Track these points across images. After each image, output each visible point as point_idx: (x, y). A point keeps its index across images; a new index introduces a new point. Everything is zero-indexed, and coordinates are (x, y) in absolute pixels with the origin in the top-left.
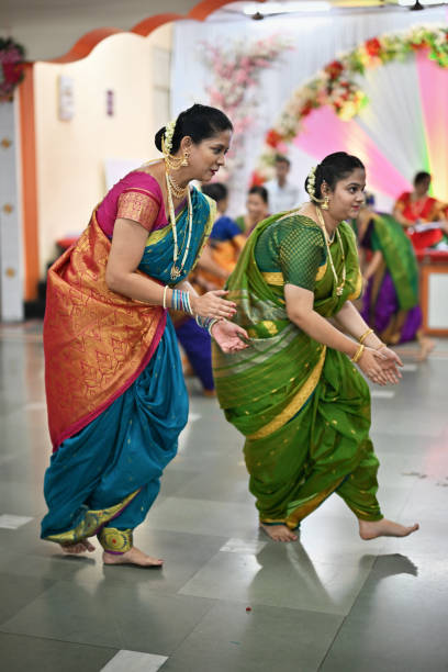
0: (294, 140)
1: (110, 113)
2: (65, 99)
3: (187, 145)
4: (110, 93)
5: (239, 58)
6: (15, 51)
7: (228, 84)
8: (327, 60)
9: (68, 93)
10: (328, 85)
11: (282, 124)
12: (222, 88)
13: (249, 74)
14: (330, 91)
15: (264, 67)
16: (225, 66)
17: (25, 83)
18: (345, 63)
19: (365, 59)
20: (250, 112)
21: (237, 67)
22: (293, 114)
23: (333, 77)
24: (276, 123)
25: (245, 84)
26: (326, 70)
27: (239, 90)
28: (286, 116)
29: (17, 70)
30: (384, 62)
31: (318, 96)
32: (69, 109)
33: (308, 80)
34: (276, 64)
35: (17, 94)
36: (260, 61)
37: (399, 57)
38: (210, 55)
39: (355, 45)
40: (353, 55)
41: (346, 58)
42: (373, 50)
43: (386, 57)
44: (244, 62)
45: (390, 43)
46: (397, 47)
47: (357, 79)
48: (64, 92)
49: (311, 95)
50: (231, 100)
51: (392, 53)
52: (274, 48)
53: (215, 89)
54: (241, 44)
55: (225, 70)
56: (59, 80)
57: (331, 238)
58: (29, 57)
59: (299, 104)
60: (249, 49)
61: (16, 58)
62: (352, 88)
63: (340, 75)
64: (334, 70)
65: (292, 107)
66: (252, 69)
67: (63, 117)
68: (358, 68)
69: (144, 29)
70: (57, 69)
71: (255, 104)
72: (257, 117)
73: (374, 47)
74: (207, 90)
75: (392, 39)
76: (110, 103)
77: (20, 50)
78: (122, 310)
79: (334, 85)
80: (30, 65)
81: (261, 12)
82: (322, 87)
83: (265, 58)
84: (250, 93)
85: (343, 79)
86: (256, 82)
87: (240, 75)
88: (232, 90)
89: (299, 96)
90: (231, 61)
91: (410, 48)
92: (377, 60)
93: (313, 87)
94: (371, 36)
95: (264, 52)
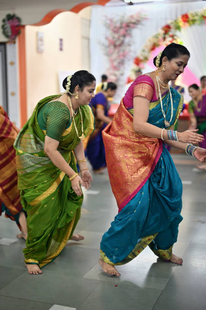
0: (148, 62)
1: (61, 49)
2: (40, 43)
3: (165, 61)
4: (61, 40)
5: (122, 23)
6: (16, 20)
7: (116, 36)
8: (164, 24)
9: (41, 40)
10: (163, 36)
11: (142, 55)
12: (114, 38)
13: (126, 31)
14: (164, 39)
15: (133, 28)
16: (115, 27)
17: (21, 35)
18: (172, 26)
19: (181, 24)
20: (127, 49)
21: (121, 28)
22: (147, 50)
23: (166, 32)
24: (139, 54)
25: (124, 36)
26: (163, 29)
27: (122, 38)
28: (144, 51)
29: (17, 29)
30: (190, 25)
31: (159, 41)
32: (42, 47)
33: (154, 33)
34: (139, 26)
35: (17, 40)
36: (131, 25)
37: (197, 22)
38: (108, 22)
39: (176, 16)
40: (176, 21)
41: (172, 23)
42: (185, 19)
43: (191, 22)
44: (124, 25)
45: (193, 16)
46: (196, 18)
47: (178, 33)
48: (40, 40)
49: (155, 41)
50: (118, 43)
51: (194, 21)
52: (138, 19)
53: (111, 38)
54: (123, 17)
55: (115, 29)
56: (37, 34)
57: (75, 113)
58: (23, 23)
59: (150, 45)
60: (126, 19)
61: (17, 24)
62: (175, 37)
63: (169, 31)
64: (166, 29)
65: (146, 46)
66: (128, 28)
67: (39, 51)
68: (178, 28)
69: (77, 9)
70: (36, 29)
71: (129, 45)
72: (130, 51)
73: (185, 18)
74: (107, 38)
75: (194, 14)
76: (61, 44)
77: (19, 20)
78: (137, 144)
79: (167, 36)
80: (24, 27)
81: (132, 2)
82: (161, 37)
83: (134, 23)
84: (127, 40)
85: (171, 33)
86: (130, 35)
87: (122, 31)
88: (119, 39)
89: (150, 41)
90: (118, 25)
91: (203, 19)
92: (187, 24)
93: (156, 37)
94: (184, 13)
95: (133, 21)
